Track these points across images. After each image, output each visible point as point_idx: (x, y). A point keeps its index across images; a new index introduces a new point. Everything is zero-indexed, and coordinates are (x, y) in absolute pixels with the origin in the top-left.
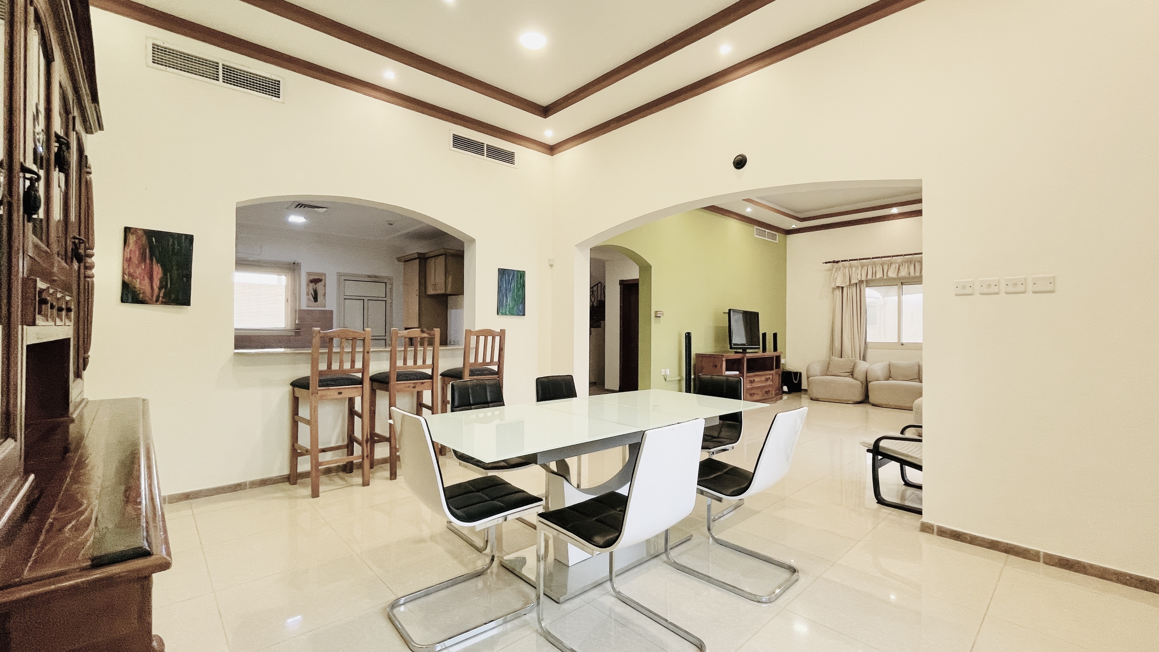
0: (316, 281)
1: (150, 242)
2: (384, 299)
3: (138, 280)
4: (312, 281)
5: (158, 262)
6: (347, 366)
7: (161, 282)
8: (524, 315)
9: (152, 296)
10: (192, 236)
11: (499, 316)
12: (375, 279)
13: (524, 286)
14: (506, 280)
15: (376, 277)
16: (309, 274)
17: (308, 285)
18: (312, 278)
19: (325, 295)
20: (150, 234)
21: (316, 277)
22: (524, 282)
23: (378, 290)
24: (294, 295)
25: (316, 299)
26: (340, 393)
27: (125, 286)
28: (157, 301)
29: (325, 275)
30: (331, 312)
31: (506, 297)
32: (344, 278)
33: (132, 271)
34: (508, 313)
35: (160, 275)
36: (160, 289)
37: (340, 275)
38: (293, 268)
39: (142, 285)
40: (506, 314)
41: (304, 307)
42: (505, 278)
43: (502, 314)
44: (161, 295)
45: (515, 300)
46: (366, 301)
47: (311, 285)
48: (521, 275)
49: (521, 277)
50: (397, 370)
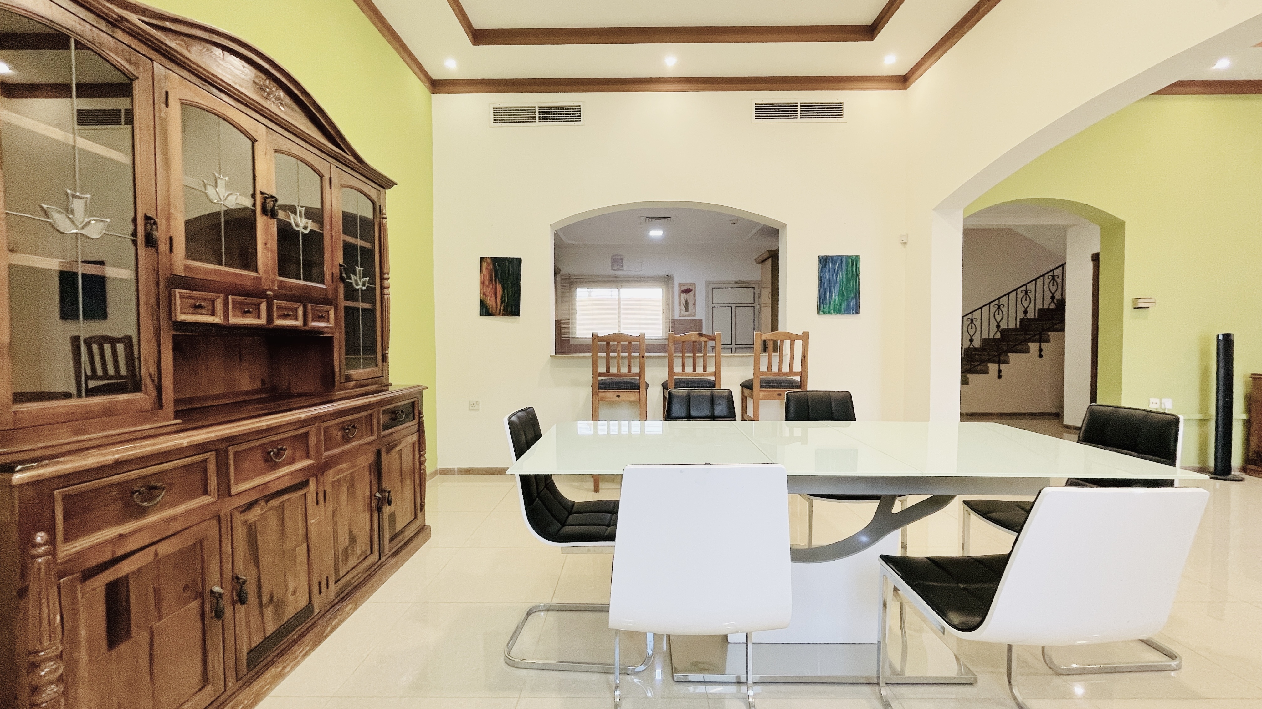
0: (687, 291)
1: (494, 266)
2: (753, 305)
3: (489, 298)
4: (683, 292)
5: (500, 282)
6: (624, 370)
7: (502, 299)
8: (858, 313)
9: (497, 309)
10: (520, 259)
11: (819, 316)
12: (743, 285)
13: (858, 275)
14: (829, 271)
15: (744, 282)
16: (680, 285)
17: (680, 296)
18: (683, 288)
19: (695, 304)
20: (495, 260)
21: (686, 288)
22: (857, 269)
23: (746, 296)
24: (669, 306)
25: (687, 309)
26: (618, 396)
27: (482, 303)
28: (500, 313)
29: (695, 285)
30: (701, 321)
31: (830, 292)
32: (714, 287)
33: (485, 291)
34: (832, 311)
35: (501, 293)
36: (501, 304)
37: (708, 283)
38: (667, 280)
39: (491, 302)
40: (829, 313)
41: (676, 317)
42: (828, 267)
43: (824, 313)
44: (502, 308)
45: (843, 295)
46: (733, 309)
47: (683, 295)
48: (854, 262)
49: (853, 264)
50: (675, 377)
